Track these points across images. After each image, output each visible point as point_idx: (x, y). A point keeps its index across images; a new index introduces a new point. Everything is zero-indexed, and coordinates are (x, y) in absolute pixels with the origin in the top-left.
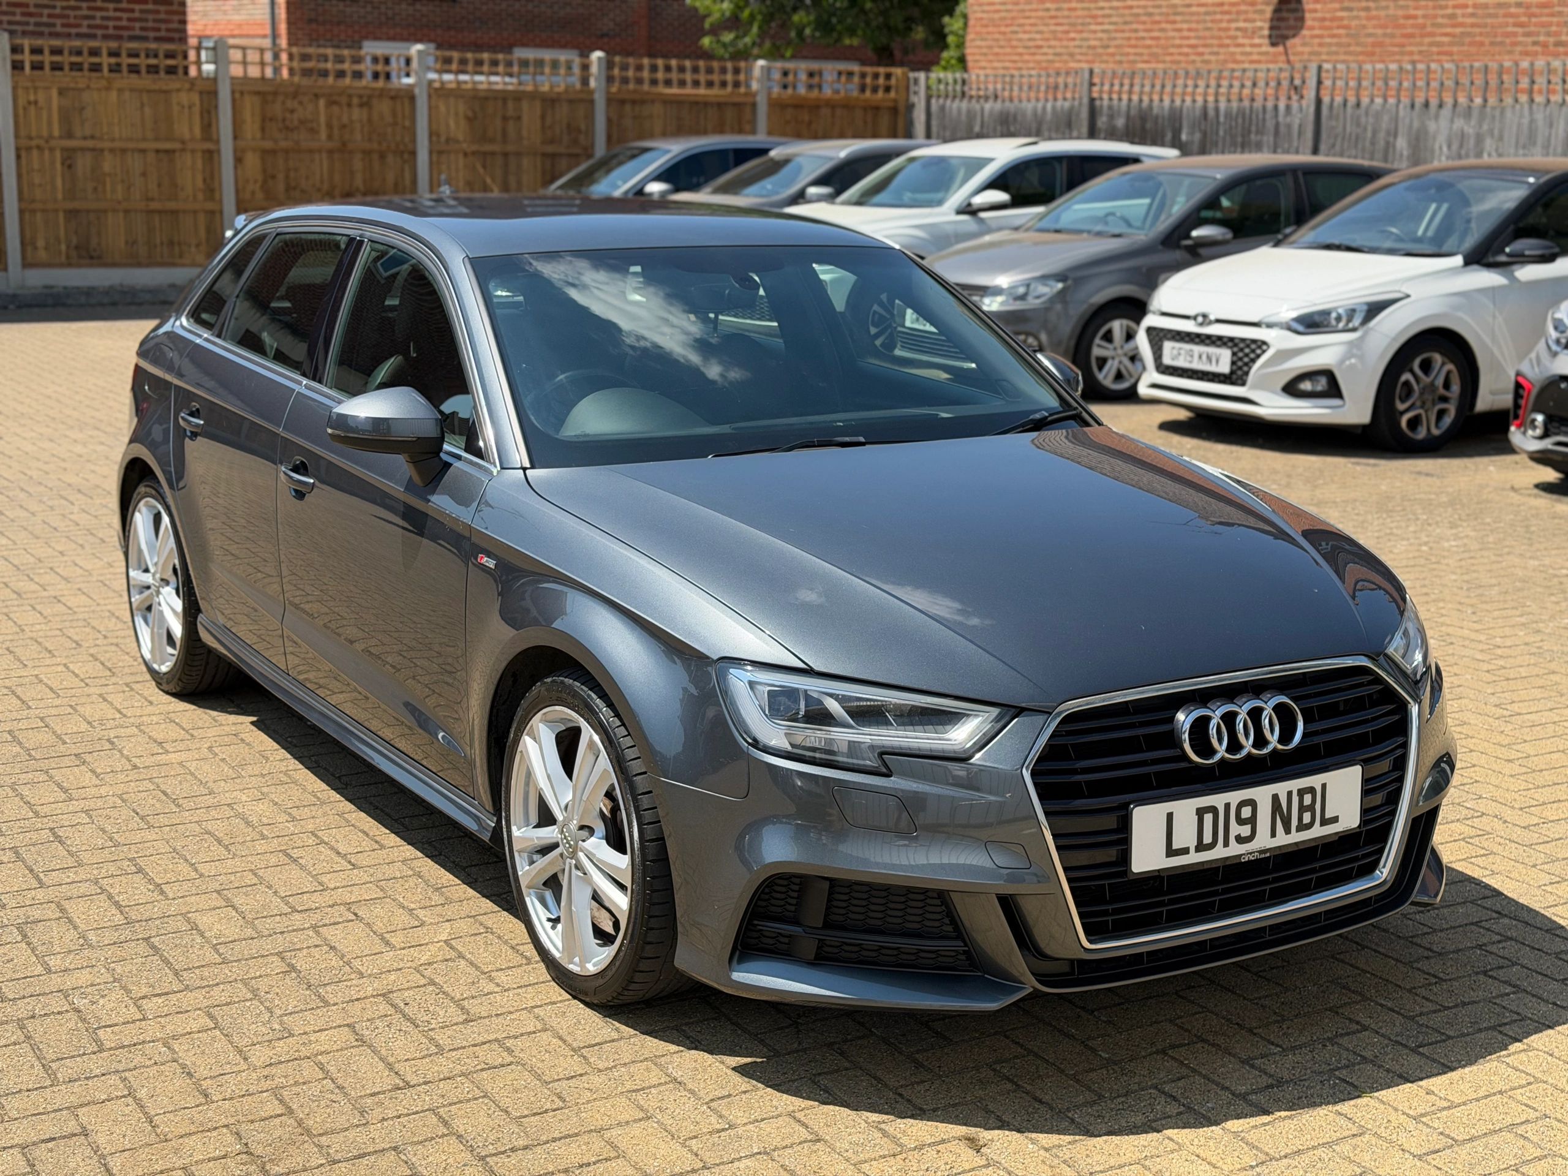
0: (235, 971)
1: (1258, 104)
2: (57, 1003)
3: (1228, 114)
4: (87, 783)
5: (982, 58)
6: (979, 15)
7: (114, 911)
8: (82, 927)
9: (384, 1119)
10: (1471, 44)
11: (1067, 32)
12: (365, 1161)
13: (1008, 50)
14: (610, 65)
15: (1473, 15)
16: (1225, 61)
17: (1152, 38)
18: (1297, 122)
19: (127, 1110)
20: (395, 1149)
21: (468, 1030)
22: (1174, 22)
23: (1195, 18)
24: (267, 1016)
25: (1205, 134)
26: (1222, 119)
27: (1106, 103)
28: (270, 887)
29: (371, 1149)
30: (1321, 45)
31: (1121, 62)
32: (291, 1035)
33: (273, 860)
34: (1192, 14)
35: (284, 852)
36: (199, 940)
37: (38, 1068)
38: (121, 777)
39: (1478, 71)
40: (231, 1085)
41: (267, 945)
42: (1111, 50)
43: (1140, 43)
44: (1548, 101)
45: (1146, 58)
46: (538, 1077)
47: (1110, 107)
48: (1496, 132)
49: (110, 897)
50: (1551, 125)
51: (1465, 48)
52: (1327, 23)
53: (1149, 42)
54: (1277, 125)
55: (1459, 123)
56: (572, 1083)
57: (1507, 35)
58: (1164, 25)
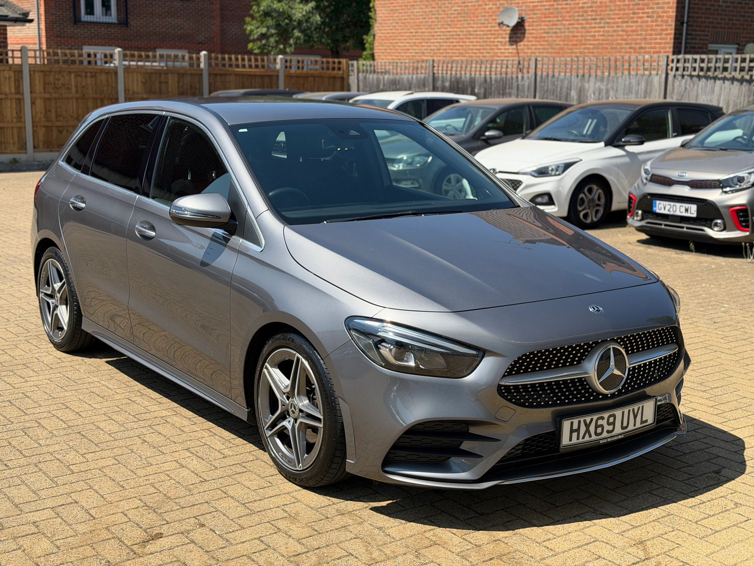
0: (121, 443)
1: (509, 76)
2: (48, 457)
3: (496, 80)
4: (32, 375)
5: (382, 54)
6: (380, 35)
7: (61, 422)
8: (50, 429)
9: (199, 493)
10: (602, 48)
11: (421, 43)
12: (196, 507)
13: (394, 51)
14: (209, 58)
15: (603, 35)
16: (493, 56)
17: (460, 46)
18: (527, 84)
19: (91, 494)
20: (207, 502)
21: (225, 460)
22: (469, 38)
23: (479, 37)
24: (140, 459)
25: (485, 90)
26: (493, 82)
27: (440, 75)
28: (126, 412)
29: (197, 503)
30: (536, 49)
31: (446, 57)
32: (152, 465)
33: (124, 402)
34: (477, 35)
35: (128, 399)
36: (102, 432)
37: (48, 480)
38: (47, 372)
39: (606, 60)
40: (132, 483)
41: (132, 433)
42: (441, 51)
43: (454, 48)
44: (637, 74)
45: (457, 55)
46: (259, 476)
47: (443, 77)
48: (615, 88)
49: (58, 418)
50: (639, 84)
51: (600, 50)
52: (538, 39)
53: (458, 47)
54: (518, 86)
55: (598, 84)
56: (273, 477)
57: (618, 44)
58: (465, 40)
